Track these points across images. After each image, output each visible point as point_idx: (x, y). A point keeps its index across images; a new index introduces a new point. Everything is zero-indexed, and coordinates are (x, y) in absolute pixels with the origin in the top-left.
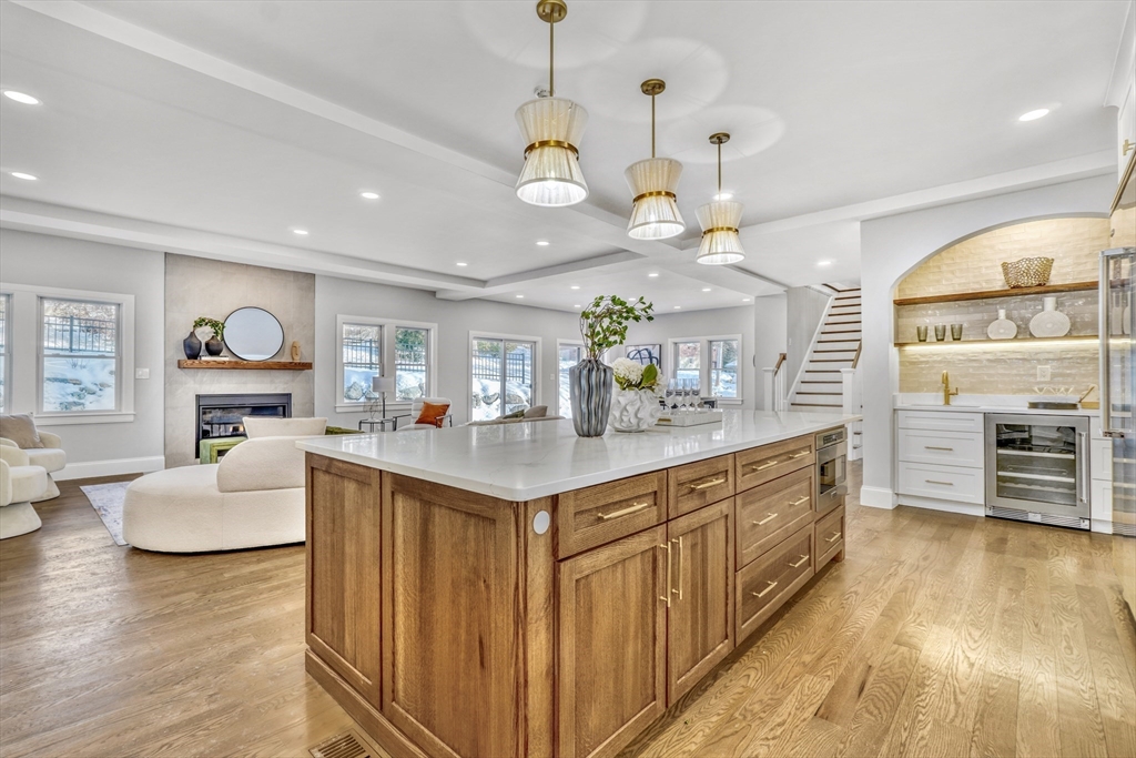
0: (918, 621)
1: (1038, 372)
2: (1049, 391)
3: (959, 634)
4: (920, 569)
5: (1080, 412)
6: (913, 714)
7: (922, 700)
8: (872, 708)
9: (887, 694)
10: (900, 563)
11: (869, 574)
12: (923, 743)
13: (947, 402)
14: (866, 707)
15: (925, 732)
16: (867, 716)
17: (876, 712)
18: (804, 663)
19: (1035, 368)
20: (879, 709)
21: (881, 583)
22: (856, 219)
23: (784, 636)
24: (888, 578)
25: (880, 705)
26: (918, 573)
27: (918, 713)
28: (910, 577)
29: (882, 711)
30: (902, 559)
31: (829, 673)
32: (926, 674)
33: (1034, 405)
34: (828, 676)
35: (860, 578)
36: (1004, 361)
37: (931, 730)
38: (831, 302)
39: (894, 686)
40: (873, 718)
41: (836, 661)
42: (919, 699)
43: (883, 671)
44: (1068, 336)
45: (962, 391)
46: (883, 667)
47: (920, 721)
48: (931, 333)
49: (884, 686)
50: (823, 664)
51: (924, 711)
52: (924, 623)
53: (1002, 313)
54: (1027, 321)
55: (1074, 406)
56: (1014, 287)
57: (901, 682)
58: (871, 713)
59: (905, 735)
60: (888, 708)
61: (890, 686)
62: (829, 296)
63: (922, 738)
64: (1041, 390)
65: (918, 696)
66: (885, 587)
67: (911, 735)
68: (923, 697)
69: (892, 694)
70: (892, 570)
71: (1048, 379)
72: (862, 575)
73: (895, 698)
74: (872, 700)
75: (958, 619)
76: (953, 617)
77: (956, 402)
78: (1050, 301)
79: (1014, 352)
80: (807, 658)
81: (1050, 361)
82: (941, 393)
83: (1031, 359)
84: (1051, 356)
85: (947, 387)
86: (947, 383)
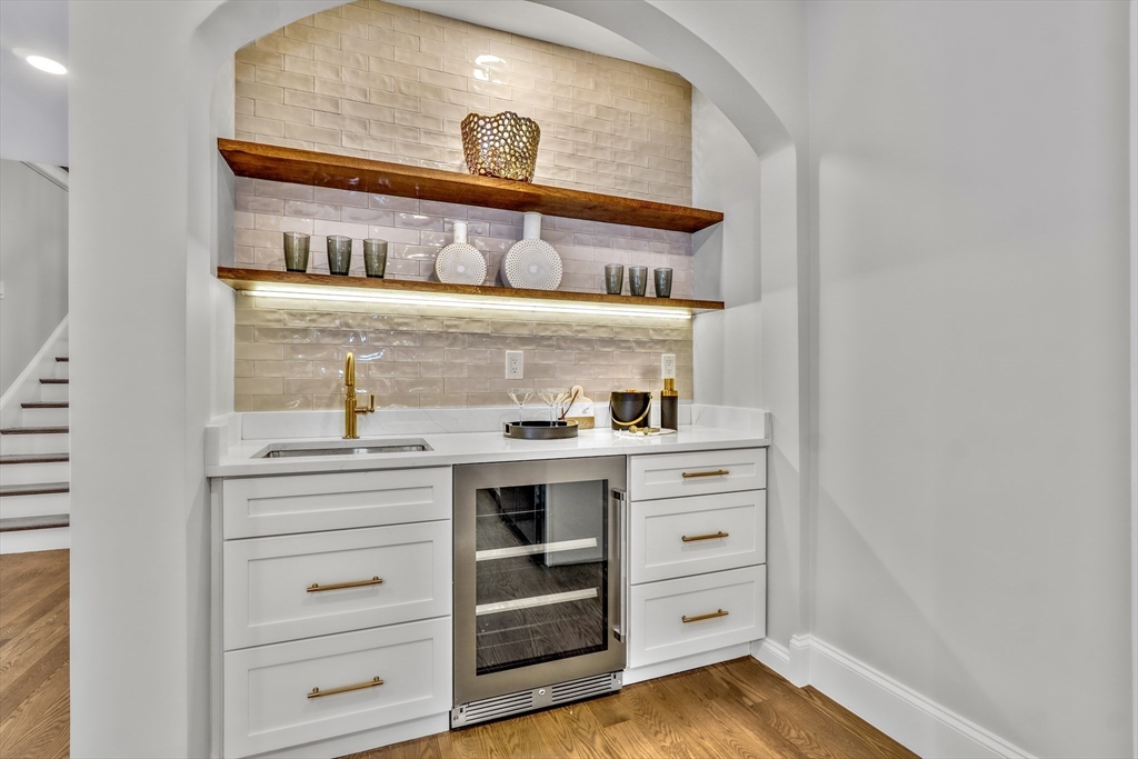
1: (507, 362)
13: (351, 431)
19: (502, 355)
45: (384, 404)
48: (318, 255)
53: (462, 233)
54: (500, 256)
71: (520, 375)
77: (369, 430)
78: (533, 221)
81: (522, 341)
82: (339, 412)
83: (496, 336)
84: (525, 332)
85: (351, 394)
86: (350, 386)
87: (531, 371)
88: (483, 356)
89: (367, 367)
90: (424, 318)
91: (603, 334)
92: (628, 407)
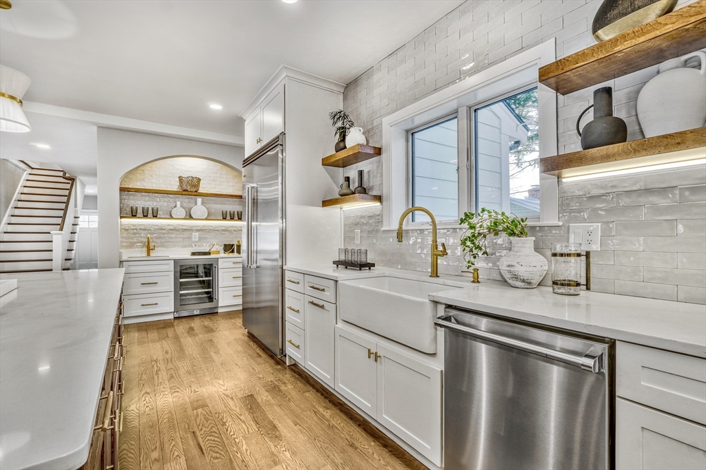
0: (193, 390)
1: (193, 236)
2: (199, 246)
3: (215, 386)
4: (169, 360)
5: (212, 256)
6: (233, 442)
7: (230, 432)
8: (214, 455)
9: (214, 441)
10: (156, 361)
11: (144, 377)
12: (248, 452)
13: (149, 254)
14: (211, 457)
15: (245, 447)
16: (216, 461)
17: (218, 455)
18: (156, 460)
19: (191, 234)
20: (218, 452)
21: (156, 380)
22: (95, 124)
23: (125, 452)
24: (157, 374)
25: (216, 449)
26: (170, 363)
27: (234, 439)
28: (168, 368)
29: (220, 452)
30: (155, 359)
31: (176, 454)
32: (220, 417)
33: (193, 254)
34: (178, 456)
35: (141, 382)
36: (178, 230)
37: (246, 443)
38: (25, 176)
39: (213, 434)
40: (220, 460)
41: (173, 443)
42: (229, 432)
43: (201, 430)
44: (206, 219)
45: (158, 247)
46: (200, 427)
47: (238, 443)
48: (140, 211)
49: (208, 438)
50: (167, 451)
51: (235, 436)
52: (197, 390)
53: (178, 204)
54: (190, 210)
55: (209, 253)
56: (185, 191)
57: (214, 429)
58: (217, 458)
59: (239, 455)
60: (221, 448)
61: (213, 436)
62: (25, 171)
63: (246, 450)
64: (195, 246)
65: (227, 430)
66: (160, 380)
67: (241, 453)
68: (229, 430)
69: (216, 439)
70: (156, 368)
71: (197, 239)
72: (141, 380)
73: (219, 440)
74: (211, 450)
75: (208, 378)
76: (206, 379)
77: (153, 254)
78: (199, 200)
79: (183, 225)
80: (155, 455)
81: (198, 230)
82: (145, 249)
83: (190, 230)
84: (199, 228)
85: (148, 245)
86: (149, 243)
87: (200, 238)
88: (186, 234)
89: (152, 238)
90: (169, 225)
91: (224, 228)
92: (228, 248)
